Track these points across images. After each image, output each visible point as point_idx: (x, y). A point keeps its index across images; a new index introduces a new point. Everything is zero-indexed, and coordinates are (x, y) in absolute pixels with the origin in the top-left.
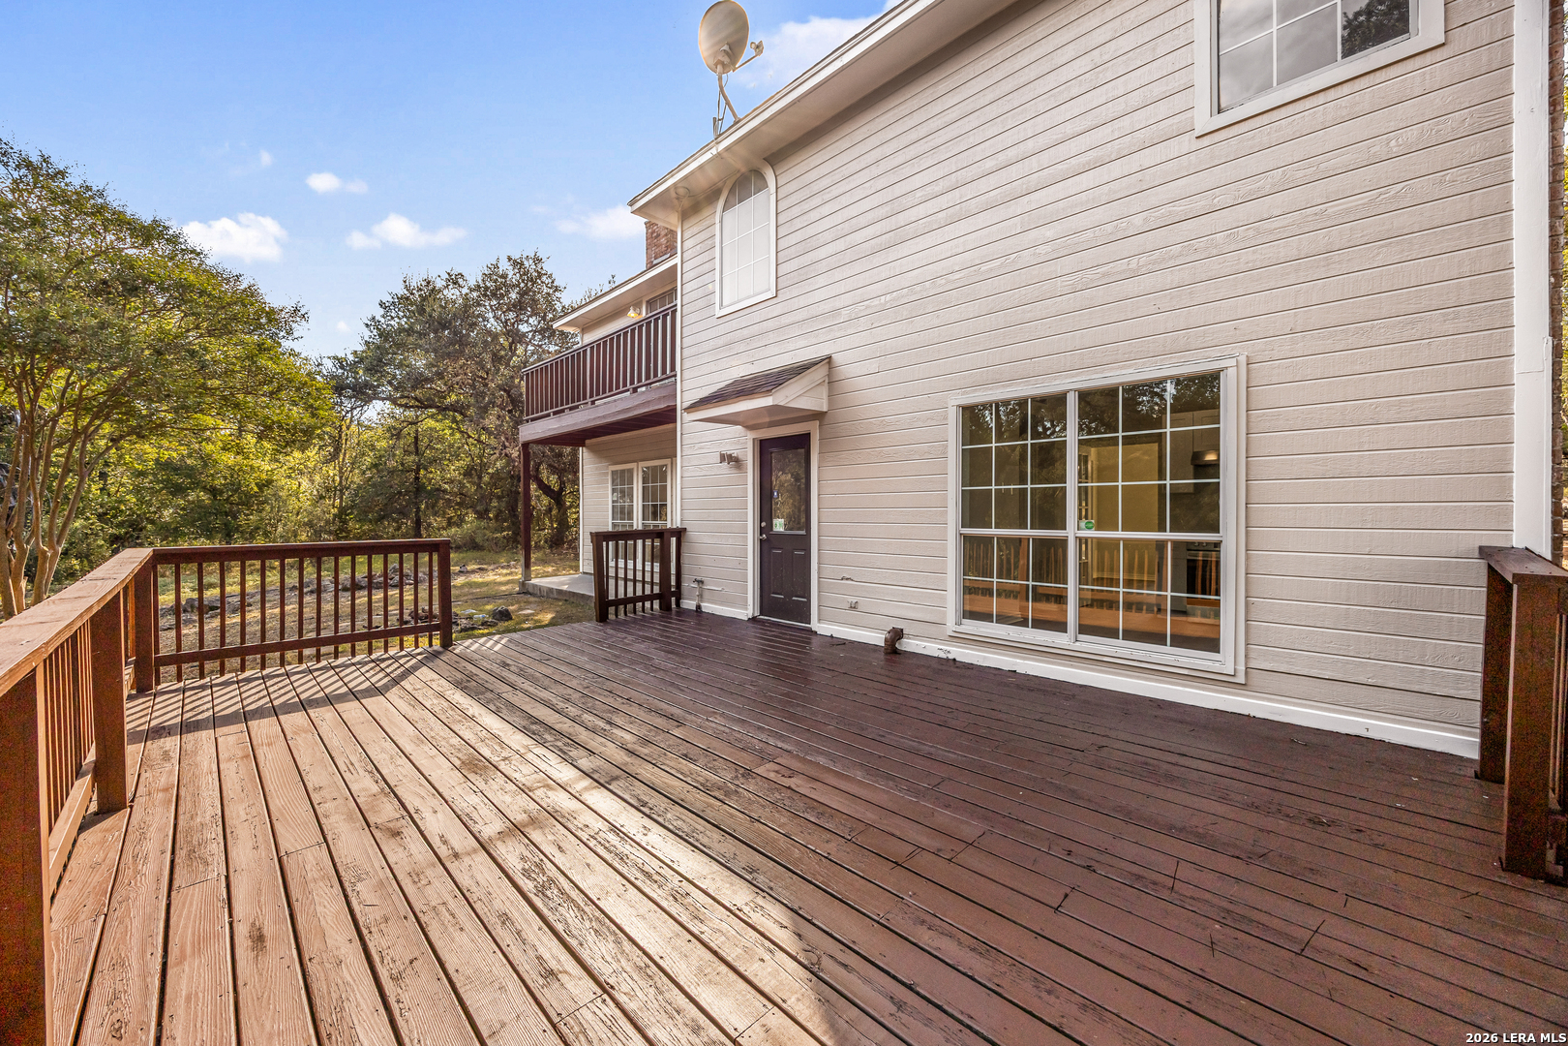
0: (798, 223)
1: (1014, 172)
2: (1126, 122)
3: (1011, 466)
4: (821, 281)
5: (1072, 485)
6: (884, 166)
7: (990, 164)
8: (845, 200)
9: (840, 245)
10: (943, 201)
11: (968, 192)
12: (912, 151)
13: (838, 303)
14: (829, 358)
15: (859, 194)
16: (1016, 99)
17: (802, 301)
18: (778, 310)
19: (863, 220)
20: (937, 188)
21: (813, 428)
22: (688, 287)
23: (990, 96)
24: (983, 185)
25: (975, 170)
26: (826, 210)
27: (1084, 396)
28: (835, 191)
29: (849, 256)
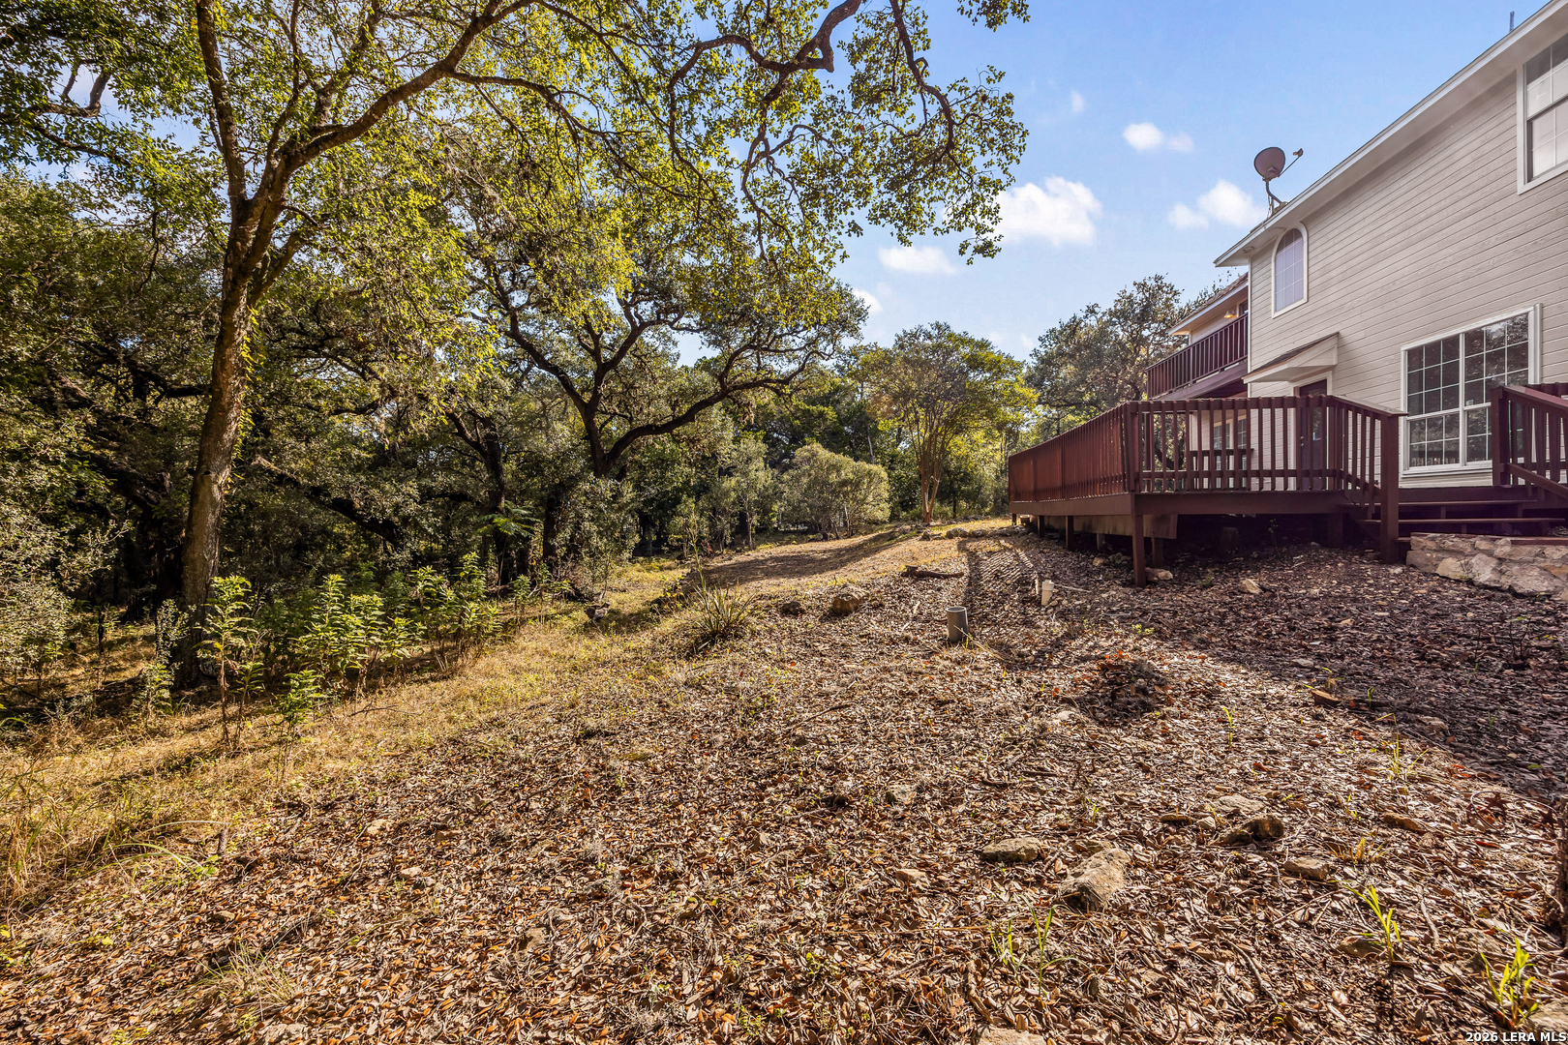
0: (1320, 258)
1: (1435, 218)
2: (1487, 189)
3: (1432, 379)
4: (1333, 289)
5: (1462, 384)
6: (1368, 221)
7: (1423, 215)
8: (1346, 242)
9: (1344, 268)
10: (1399, 238)
11: (1412, 231)
12: (1383, 211)
13: (1342, 302)
14: (1337, 334)
15: (1355, 237)
16: (1436, 179)
17: (1322, 303)
18: (1308, 309)
19: (1356, 252)
20: (1396, 231)
21: (1329, 376)
22: (1255, 302)
23: (1423, 178)
24: (1419, 227)
25: (1415, 219)
26: (1337, 248)
27: (1467, 334)
28: (1341, 237)
29: (1349, 273)
